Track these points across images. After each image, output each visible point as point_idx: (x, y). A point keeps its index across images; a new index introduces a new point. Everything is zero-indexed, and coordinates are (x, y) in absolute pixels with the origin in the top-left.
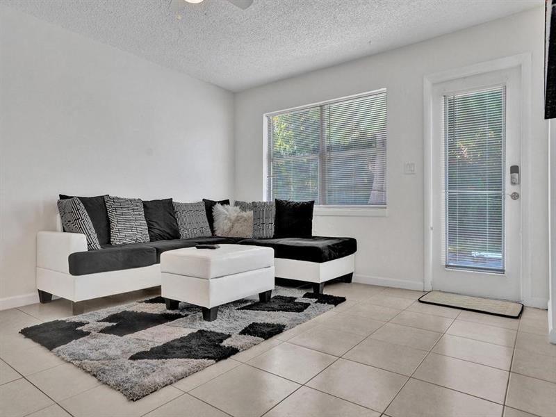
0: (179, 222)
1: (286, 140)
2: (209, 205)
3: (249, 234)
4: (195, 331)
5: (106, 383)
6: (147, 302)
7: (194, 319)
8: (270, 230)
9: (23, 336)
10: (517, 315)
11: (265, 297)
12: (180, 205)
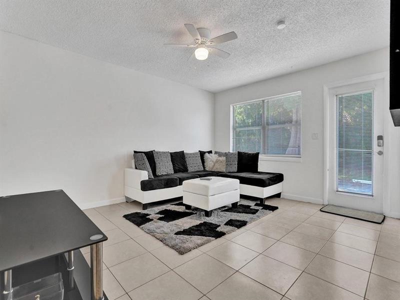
0: (187, 163)
1: (240, 114)
2: (202, 154)
3: (223, 169)
4: (203, 222)
5: (167, 245)
6: (175, 205)
7: (200, 216)
8: (234, 168)
9: (125, 219)
10: (380, 222)
11: (235, 205)
12: (187, 154)
